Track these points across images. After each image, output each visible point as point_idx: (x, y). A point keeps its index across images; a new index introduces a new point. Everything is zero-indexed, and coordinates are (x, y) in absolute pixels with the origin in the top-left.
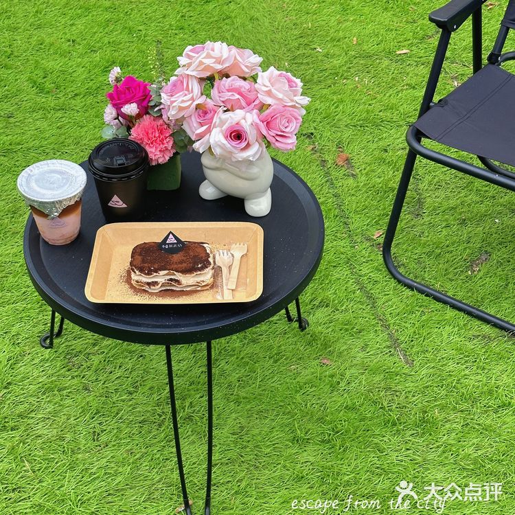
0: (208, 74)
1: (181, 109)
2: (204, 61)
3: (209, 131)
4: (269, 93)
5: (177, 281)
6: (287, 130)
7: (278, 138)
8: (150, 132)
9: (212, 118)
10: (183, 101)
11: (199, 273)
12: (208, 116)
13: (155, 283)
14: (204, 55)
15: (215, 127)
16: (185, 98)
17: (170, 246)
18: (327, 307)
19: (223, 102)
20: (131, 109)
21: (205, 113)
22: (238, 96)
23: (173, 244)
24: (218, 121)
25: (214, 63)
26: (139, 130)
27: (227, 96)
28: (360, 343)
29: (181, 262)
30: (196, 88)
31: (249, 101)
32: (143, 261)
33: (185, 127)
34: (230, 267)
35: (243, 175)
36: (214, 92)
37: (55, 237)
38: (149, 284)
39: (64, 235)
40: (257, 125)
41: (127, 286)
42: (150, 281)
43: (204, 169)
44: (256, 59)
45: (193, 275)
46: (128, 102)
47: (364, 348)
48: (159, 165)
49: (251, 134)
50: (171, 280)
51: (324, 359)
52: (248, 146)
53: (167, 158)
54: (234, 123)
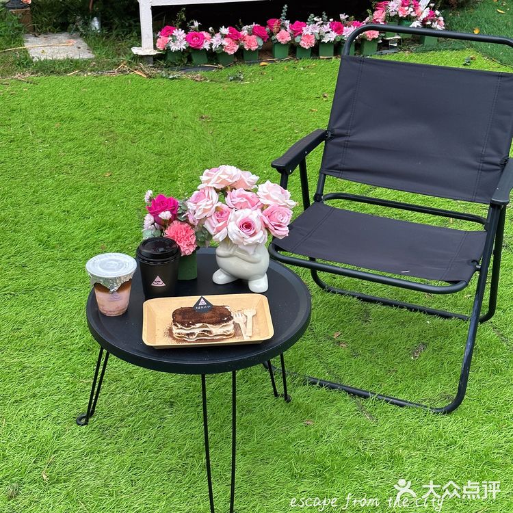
0: (223, 186)
1: (205, 211)
2: (221, 176)
3: (226, 225)
4: (267, 197)
5: (209, 332)
6: (282, 221)
7: (276, 228)
8: (179, 232)
9: (228, 216)
10: (207, 205)
11: (225, 324)
12: (224, 215)
13: (192, 334)
14: (221, 172)
15: (230, 221)
16: (208, 203)
17: (202, 307)
18: (304, 385)
19: (234, 205)
20: (166, 215)
21: (222, 213)
22: (245, 200)
23: (204, 306)
24: (233, 217)
25: (228, 178)
26: (171, 231)
27: (237, 200)
28: (334, 410)
29: (212, 317)
30: (215, 196)
31: (253, 204)
32: (183, 318)
33: (207, 225)
34: (245, 323)
35: (249, 259)
36: (228, 199)
37: (112, 309)
38: (188, 335)
39: (118, 307)
40: (261, 218)
41: (171, 339)
42: (189, 332)
43: (217, 257)
44: (255, 178)
45: (221, 326)
46: (164, 210)
47: (337, 413)
48: (185, 256)
49: (258, 225)
50: (204, 331)
51: (308, 421)
52: (255, 234)
53: (192, 251)
54: (245, 217)
